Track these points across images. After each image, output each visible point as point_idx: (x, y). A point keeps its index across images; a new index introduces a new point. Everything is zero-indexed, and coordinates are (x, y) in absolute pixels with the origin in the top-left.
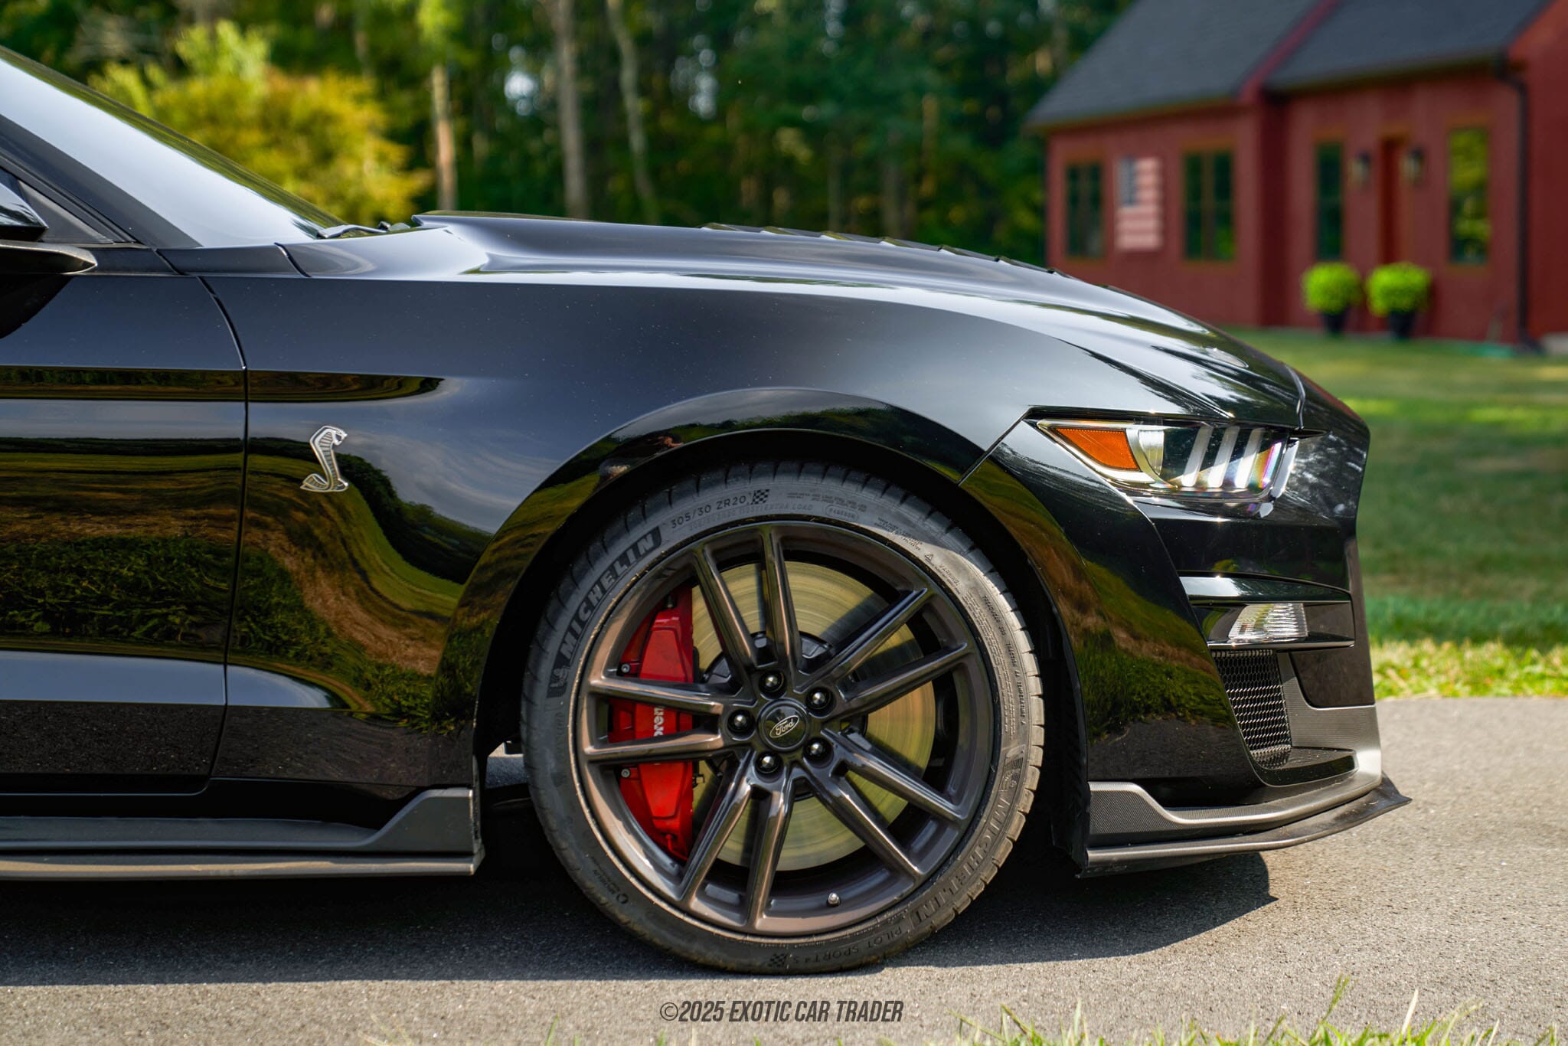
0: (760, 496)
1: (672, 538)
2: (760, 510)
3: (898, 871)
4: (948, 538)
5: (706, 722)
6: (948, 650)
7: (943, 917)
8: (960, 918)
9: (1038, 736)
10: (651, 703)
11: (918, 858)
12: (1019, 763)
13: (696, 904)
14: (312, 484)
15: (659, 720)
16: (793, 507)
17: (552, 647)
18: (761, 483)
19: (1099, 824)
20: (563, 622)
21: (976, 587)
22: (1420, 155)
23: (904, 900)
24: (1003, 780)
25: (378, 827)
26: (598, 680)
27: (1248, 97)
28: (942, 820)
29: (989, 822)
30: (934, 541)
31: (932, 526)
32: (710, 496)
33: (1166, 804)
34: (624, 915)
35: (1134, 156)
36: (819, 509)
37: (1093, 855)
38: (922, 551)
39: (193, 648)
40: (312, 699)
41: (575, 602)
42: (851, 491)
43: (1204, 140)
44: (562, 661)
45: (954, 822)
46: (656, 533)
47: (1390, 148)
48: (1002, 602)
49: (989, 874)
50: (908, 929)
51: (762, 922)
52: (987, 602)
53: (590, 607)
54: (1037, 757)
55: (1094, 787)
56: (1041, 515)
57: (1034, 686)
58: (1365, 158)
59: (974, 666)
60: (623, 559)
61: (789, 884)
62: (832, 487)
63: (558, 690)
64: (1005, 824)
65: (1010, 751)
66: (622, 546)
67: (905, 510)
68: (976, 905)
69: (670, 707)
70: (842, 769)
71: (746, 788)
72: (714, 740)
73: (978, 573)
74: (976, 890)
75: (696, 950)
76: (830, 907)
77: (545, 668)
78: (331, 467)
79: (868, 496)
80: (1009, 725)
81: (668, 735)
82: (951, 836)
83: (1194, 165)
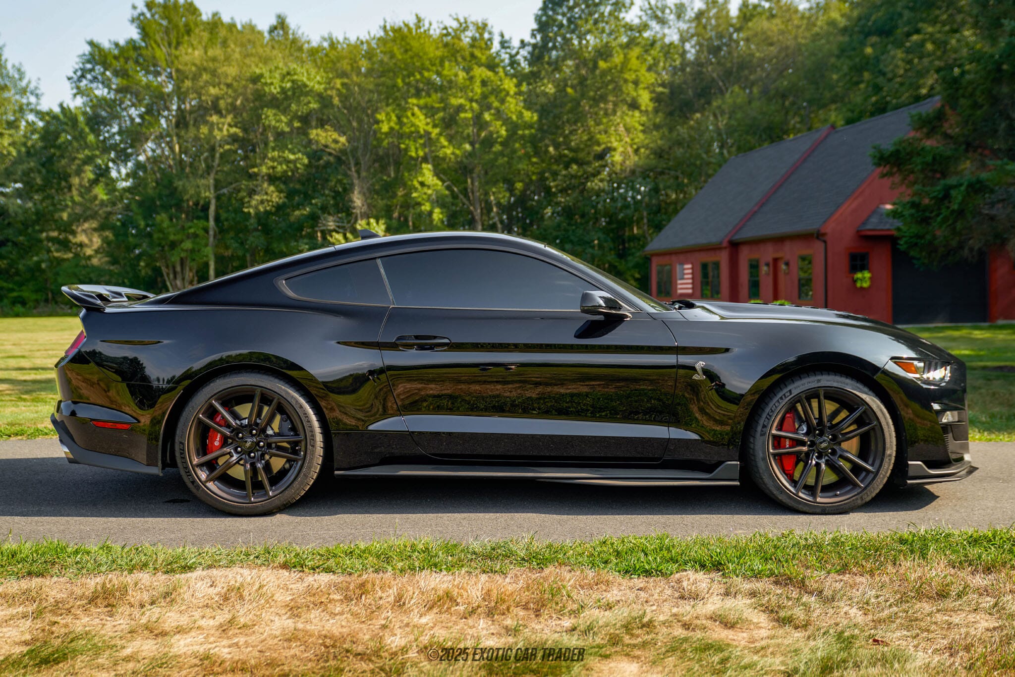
0: (819, 381)
1: (795, 393)
2: (819, 385)
3: (855, 485)
4: (870, 393)
5: (803, 443)
6: (869, 424)
7: (868, 499)
8: (873, 499)
9: (895, 448)
10: (786, 437)
11: (862, 481)
12: (890, 455)
13: (801, 494)
14: (696, 377)
15: (787, 443)
16: (828, 384)
17: (761, 422)
18: (819, 377)
19: (911, 473)
20: (764, 415)
21: (878, 406)
22: (787, 264)
23: (858, 494)
24: (886, 460)
25: (711, 472)
26: (774, 432)
27: (725, 244)
28: (868, 471)
29: (882, 472)
30: (866, 393)
31: (866, 389)
32: (805, 381)
33: (929, 468)
34: (781, 497)
35: (683, 263)
36: (835, 385)
37: (909, 482)
38: (864, 396)
39: (660, 422)
40: (695, 437)
41: (767, 410)
42: (843, 379)
43: (708, 258)
44: (764, 426)
45: (872, 472)
46: (790, 391)
47: (776, 260)
48: (885, 410)
49: (881, 487)
50: (859, 502)
51: (819, 500)
52: (881, 410)
53: (772, 411)
54: (894, 454)
55: (910, 463)
56: (896, 387)
57: (894, 434)
58: (767, 265)
59: (877, 429)
60: (781, 398)
61: (826, 489)
62: (838, 378)
63: (763, 434)
64: (886, 473)
65: (888, 452)
66: (780, 394)
67: (858, 385)
68: (878, 495)
69: (790, 438)
70: (841, 457)
71: (814, 462)
72: (805, 449)
73: (878, 402)
74: (877, 491)
75: (801, 507)
76: (836, 496)
77: (759, 428)
78: (700, 372)
79: (848, 381)
80: (888, 445)
81: (790, 447)
82: (871, 476)
83: (704, 266)
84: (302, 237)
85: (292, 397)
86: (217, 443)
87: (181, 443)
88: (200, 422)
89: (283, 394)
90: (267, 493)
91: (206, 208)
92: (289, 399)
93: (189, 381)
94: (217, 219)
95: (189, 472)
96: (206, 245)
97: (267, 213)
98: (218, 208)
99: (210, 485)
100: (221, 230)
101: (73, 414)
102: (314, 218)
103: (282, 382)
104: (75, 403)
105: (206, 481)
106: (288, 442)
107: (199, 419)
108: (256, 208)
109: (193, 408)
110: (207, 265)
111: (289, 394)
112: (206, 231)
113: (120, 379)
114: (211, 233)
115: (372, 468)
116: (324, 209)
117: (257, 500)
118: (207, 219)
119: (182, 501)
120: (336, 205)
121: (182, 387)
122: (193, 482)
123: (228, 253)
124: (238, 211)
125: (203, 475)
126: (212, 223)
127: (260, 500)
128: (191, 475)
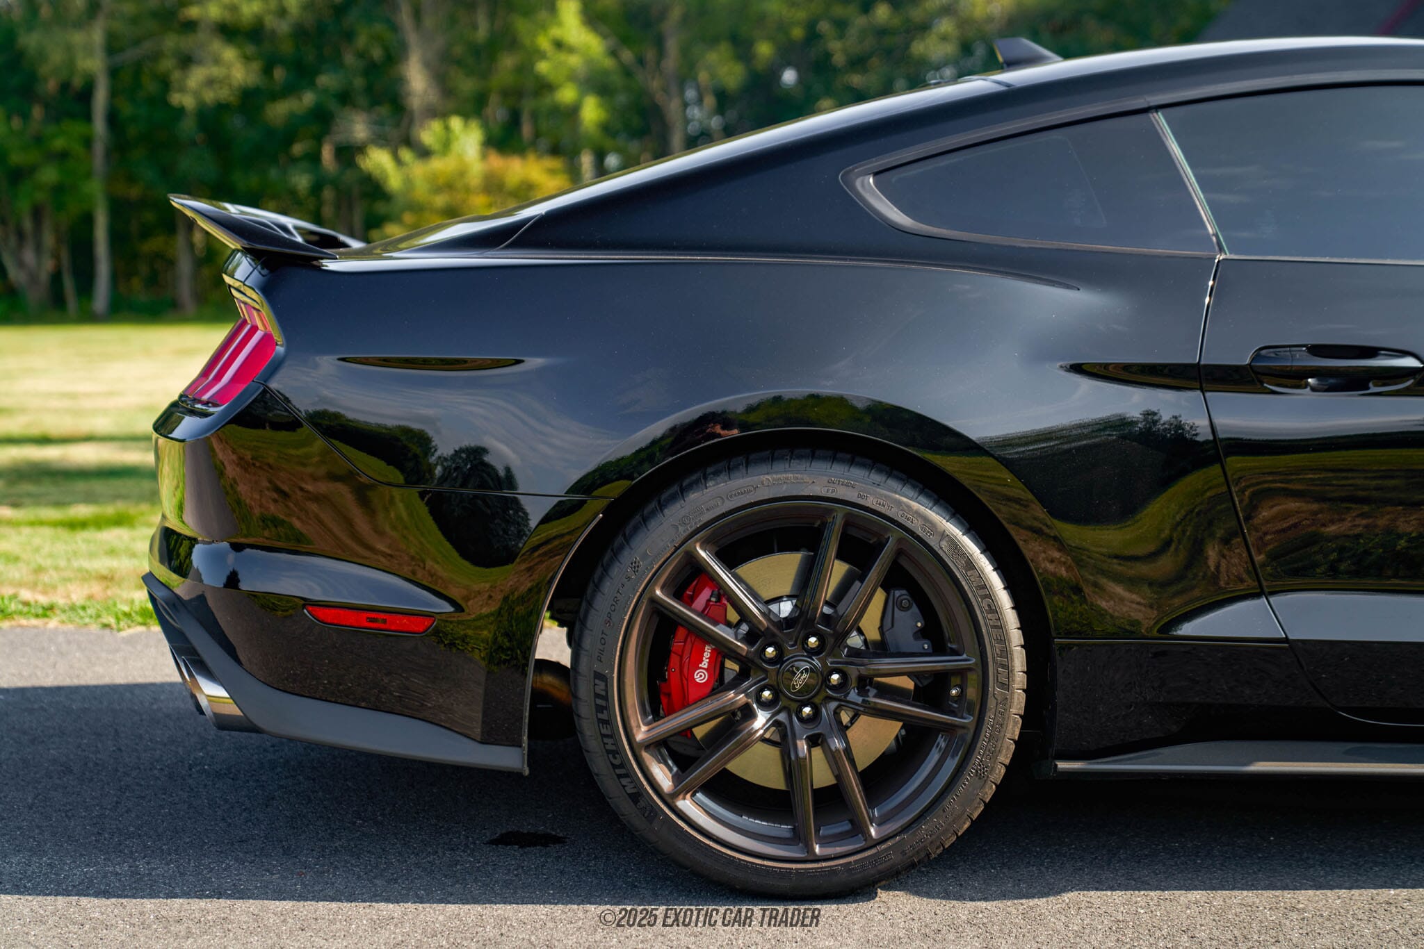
84: (294, 160)
85: (944, 535)
86: (700, 677)
87: (600, 676)
88: (657, 608)
89: (916, 526)
90: (858, 829)
91: (86, 95)
92: (932, 542)
93: (623, 485)
94: (113, 119)
95: (624, 764)
96: (89, 175)
97: (222, 107)
98: (113, 93)
99: (686, 804)
100: (120, 144)
101: (232, 581)
102: (322, 120)
103: (907, 490)
104: (237, 547)
105: (675, 795)
106: (910, 674)
107: (654, 601)
108: (197, 94)
109: (635, 567)
110: (88, 220)
111: (932, 526)
112: (88, 142)
113: (401, 479)
114: (99, 148)
115: (1166, 751)
116: (345, 98)
117: (830, 851)
118: (88, 117)
119: (544, 840)
120: (369, 89)
121: (603, 503)
122: (637, 796)
123: (135, 192)
124: (160, 100)
125: (663, 776)
126: (99, 126)
127: (839, 850)
128: (629, 775)
